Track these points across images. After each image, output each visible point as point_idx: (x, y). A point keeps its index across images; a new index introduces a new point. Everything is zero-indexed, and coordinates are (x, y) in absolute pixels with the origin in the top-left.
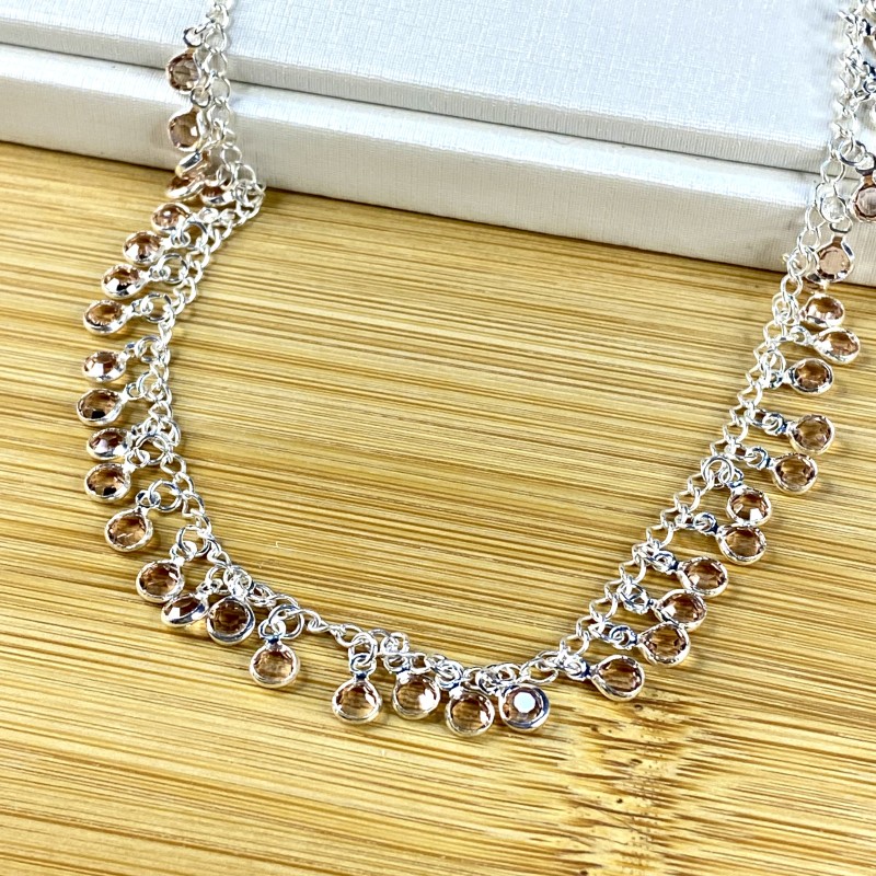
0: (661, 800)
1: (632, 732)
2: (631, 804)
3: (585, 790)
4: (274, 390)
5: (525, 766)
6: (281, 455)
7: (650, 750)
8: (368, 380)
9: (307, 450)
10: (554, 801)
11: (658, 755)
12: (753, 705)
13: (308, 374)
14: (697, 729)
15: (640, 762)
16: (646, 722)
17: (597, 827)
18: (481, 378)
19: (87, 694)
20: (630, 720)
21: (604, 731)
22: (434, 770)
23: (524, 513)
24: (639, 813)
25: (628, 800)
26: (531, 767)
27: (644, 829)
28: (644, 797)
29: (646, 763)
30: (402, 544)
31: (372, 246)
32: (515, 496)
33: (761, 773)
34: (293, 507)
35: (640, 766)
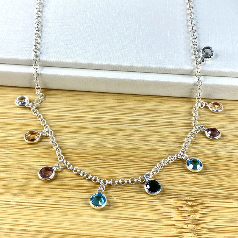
0: (197, 224)
1: (187, 208)
2: (190, 226)
3: (179, 224)
4: (87, 136)
5: (164, 220)
6: (92, 151)
7: (191, 212)
8: (108, 131)
9: (98, 149)
10: (172, 228)
11: (194, 213)
12: (213, 198)
13: (95, 131)
14: (201, 206)
15: (190, 216)
16: (189, 206)
17: (184, 233)
18: (134, 127)
19: (57, 216)
20: (185, 206)
21: (180, 209)
22: (143, 224)
23: (150, 158)
24: (192, 228)
25: (189, 225)
26: (165, 220)
27: (195, 232)
28: (193, 224)
29: (192, 216)
30: (124, 169)
31: (103, 100)
32: (147, 154)
33: (218, 215)
34: (97, 163)
35: (190, 217)
